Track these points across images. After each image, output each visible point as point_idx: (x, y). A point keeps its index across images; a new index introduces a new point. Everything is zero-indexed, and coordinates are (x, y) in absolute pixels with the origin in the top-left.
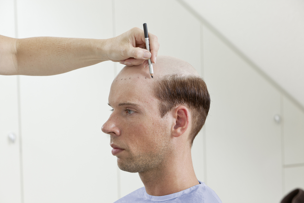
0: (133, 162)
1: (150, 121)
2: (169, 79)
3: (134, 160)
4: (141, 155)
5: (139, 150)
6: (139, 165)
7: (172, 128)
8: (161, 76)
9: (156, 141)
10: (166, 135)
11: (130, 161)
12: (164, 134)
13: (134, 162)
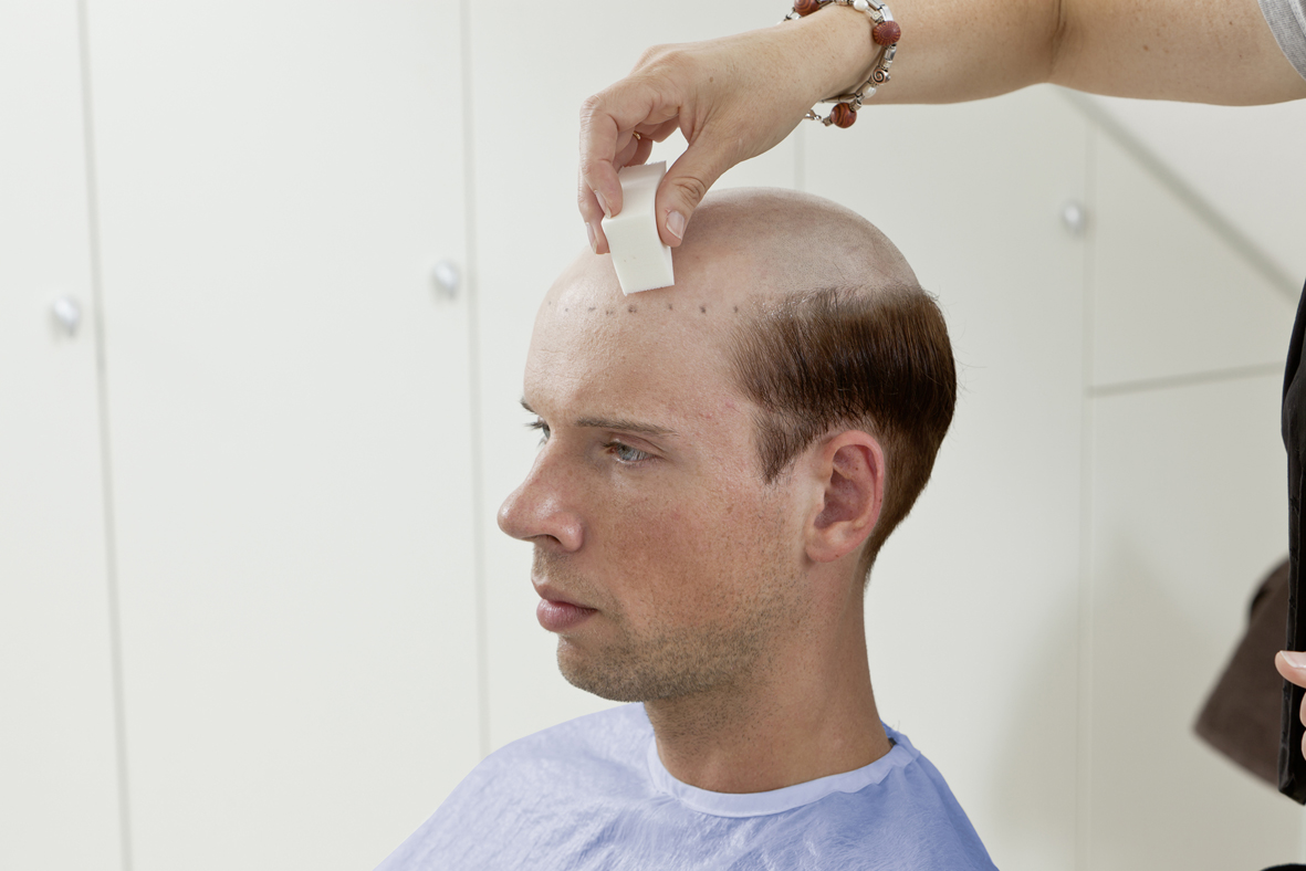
0: (633, 662)
1: (715, 497)
2: (803, 313)
3: (637, 657)
4: (667, 635)
5: (660, 616)
6: (655, 678)
7: (806, 521)
8: (771, 299)
9: (739, 581)
10: (779, 556)
11: (619, 660)
12: (770, 548)
13: (638, 667)
